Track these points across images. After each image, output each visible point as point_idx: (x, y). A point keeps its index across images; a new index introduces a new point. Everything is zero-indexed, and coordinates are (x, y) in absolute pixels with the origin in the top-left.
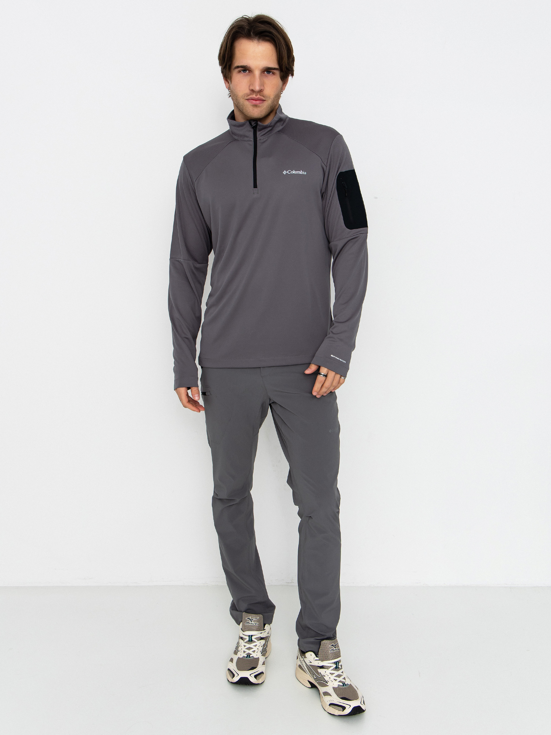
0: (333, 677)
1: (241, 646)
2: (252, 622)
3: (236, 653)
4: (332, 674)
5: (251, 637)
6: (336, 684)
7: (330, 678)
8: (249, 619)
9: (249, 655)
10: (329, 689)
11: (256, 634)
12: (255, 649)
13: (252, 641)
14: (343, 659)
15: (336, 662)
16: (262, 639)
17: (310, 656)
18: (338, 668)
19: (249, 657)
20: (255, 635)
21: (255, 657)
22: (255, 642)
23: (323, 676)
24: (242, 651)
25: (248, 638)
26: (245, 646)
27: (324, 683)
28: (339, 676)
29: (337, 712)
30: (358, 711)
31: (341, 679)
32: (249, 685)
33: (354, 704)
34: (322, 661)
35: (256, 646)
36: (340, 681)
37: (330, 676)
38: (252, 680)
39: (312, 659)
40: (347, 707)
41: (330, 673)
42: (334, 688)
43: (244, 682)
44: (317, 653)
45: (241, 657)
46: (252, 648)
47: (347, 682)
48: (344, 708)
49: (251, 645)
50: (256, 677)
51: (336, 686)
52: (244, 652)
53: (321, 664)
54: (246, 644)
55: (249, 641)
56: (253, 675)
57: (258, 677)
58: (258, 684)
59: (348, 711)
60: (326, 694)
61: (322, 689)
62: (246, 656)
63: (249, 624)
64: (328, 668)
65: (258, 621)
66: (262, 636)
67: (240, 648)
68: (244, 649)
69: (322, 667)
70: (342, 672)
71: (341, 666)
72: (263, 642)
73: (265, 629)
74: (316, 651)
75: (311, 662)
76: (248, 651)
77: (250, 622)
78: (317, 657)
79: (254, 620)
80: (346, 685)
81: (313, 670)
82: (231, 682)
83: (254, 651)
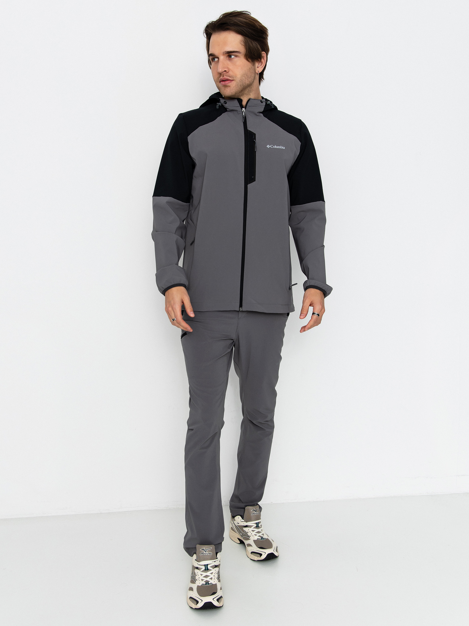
0: (254, 533)
1: (198, 575)
2: (207, 553)
3: (193, 580)
4: (253, 531)
5: (206, 566)
6: (256, 538)
7: (252, 534)
8: (203, 549)
9: (207, 582)
10: (251, 542)
11: (211, 562)
12: (212, 576)
13: (208, 569)
14: (263, 520)
15: (257, 523)
16: (216, 566)
17: (238, 519)
18: (258, 527)
19: (208, 584)
20: (210, 564)
21: (214, 583)
22: (211, 570)
23: (246, 533)
24: (200, 579)
25: (204, 567)
26: (201, 575)
27: (248, 538)
28: (259, 532)
29: (256, 558)
30: (271, 557)
31: (260, 534)
32: (212, 609)
33: (268, 551)
34: (246, 522)
35: (212, 573)
36: (259, 536)
37: (252, 532)
38: (216, 603)
39: (240, 521)
40: (263, 554)
41: (252, 530)
42: (254, 541)
43: (209, 607)
44: (243, 517)
45: (200, 585)
46: (209, 576)
47: (265, 537)
48: (261, 555)
49: (208, 573)
50: (218, 600)
51: (256, 539)
52: (202, 580)
53: (246, 524)
54: (202, 573)
55: (205, 570)
56: (215, 599)
57: (219, 601)
58: (220, 607)
59: (264, 557)
60: (249, 545)
61: (246, 542)
62: (205, 583)
63: (203, 554)
64: (250, 526)
65: (211, 551)
66: (216, 564)
67: (197, 577)
68: (202, 577)
69: (246, 526)
70: (262, 530)
71: (261, 525)
72: (217, 569)
73: (218, 558)
74: (242, 514)
75: (238, 523)
76: (205, 579)
77: (205, 552)
78: (243, 519)
79: (207, 550)
80: (263, 539)
81: (240, 529)
82: (196, 609)
83: (211, 578)
